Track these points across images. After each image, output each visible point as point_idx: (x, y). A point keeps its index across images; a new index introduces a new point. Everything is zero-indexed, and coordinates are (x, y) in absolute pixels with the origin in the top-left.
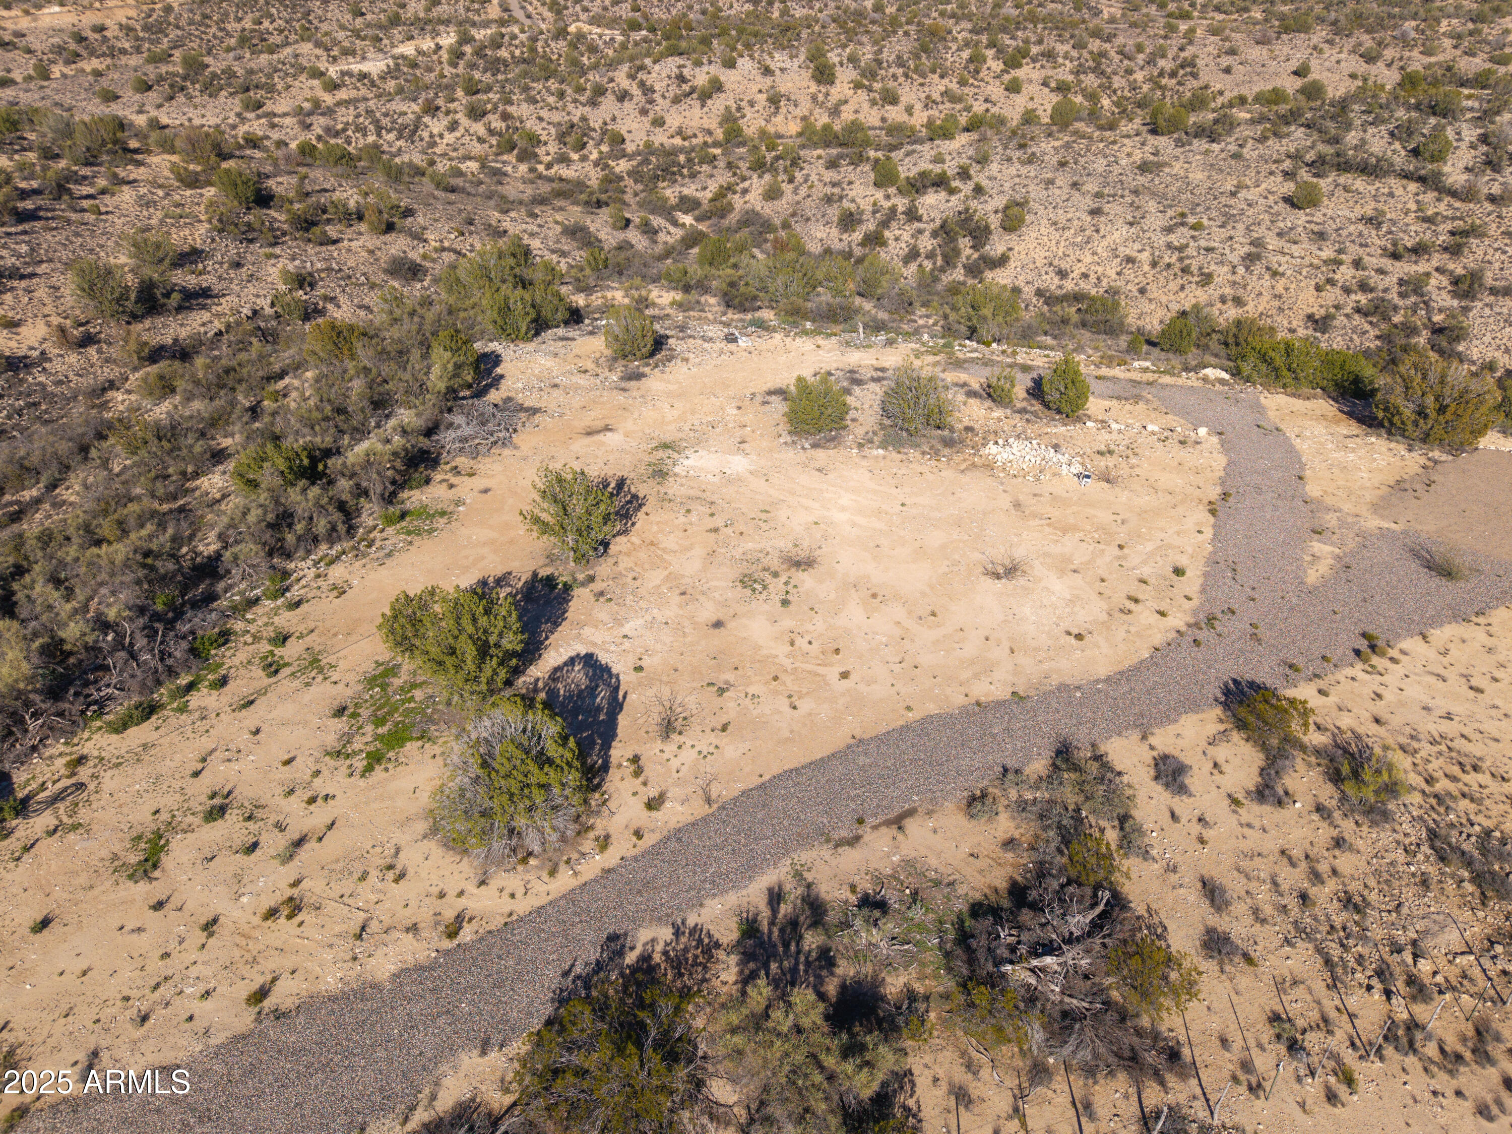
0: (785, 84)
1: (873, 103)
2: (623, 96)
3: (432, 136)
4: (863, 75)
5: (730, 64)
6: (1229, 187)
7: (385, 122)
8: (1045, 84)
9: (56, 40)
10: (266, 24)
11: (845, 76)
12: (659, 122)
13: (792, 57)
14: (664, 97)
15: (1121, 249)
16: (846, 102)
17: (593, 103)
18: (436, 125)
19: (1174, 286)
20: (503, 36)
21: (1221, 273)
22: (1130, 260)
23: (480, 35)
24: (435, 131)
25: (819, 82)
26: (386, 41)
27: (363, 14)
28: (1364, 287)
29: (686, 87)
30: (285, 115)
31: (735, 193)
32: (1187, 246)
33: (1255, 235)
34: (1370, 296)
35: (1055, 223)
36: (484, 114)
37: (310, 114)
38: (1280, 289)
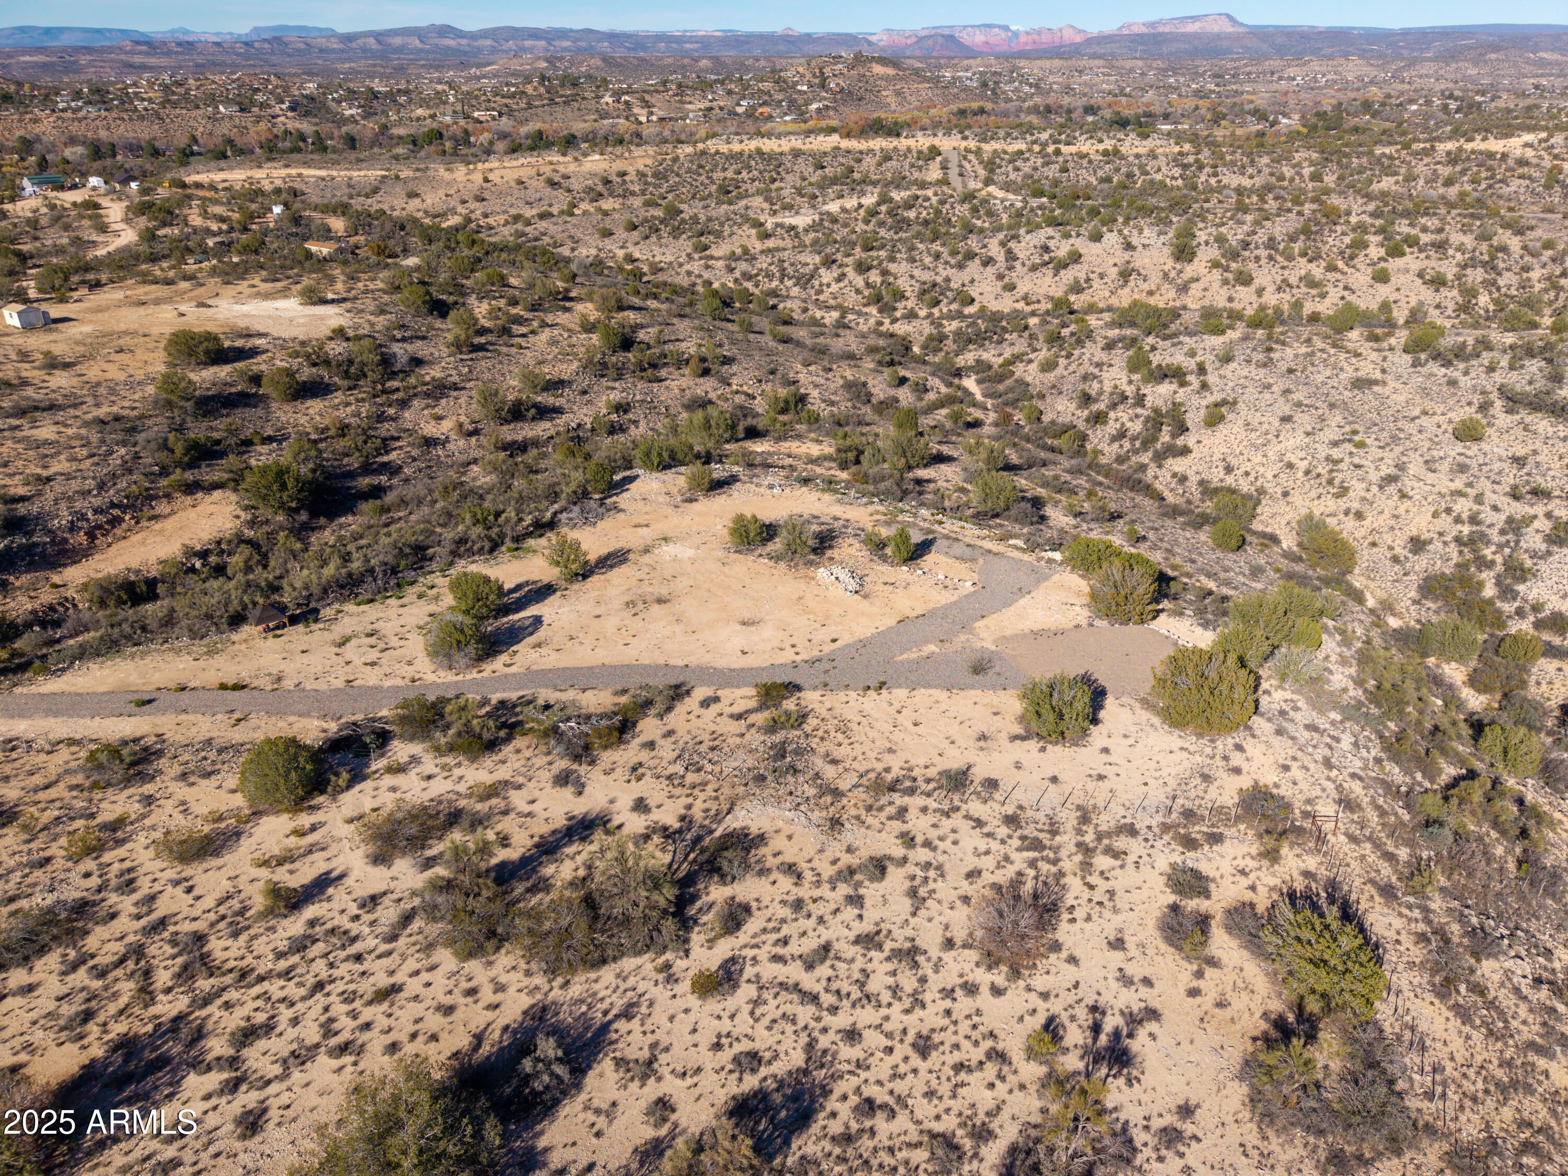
0: (1141, 260)
1: (1225, 282)
2: (988, 262)
3: (821, 285)
4: (1225, 255)
5: (1097, 237)
6: (1416, 412)
7: (790, 271)
9: (590, 182)
10: (744, 174)
11: (1207, 254)
12: (1010, 287)
13: (1160, 234)
14: (1023, 265)
15: (1288, 455)
16: (1198, 280)
17: (960, 266)
18: (827, 276)
19: (1314, 494)
20: (917, 198)
21: (1357, 488)
22: (1290, 466)
25: (1178, 259)
26: (819, 199)
27: (823, 167)
28: (1474, 520)
29: (1046, 257)
30: (719, 258)
31: (1022, 361)
32: (1342, 460)
33: (1405, 459)
34: (1475, 528)
35: (1248, 425)
36: (869, 269)
37: (739, 259)
38: (1401, 510)
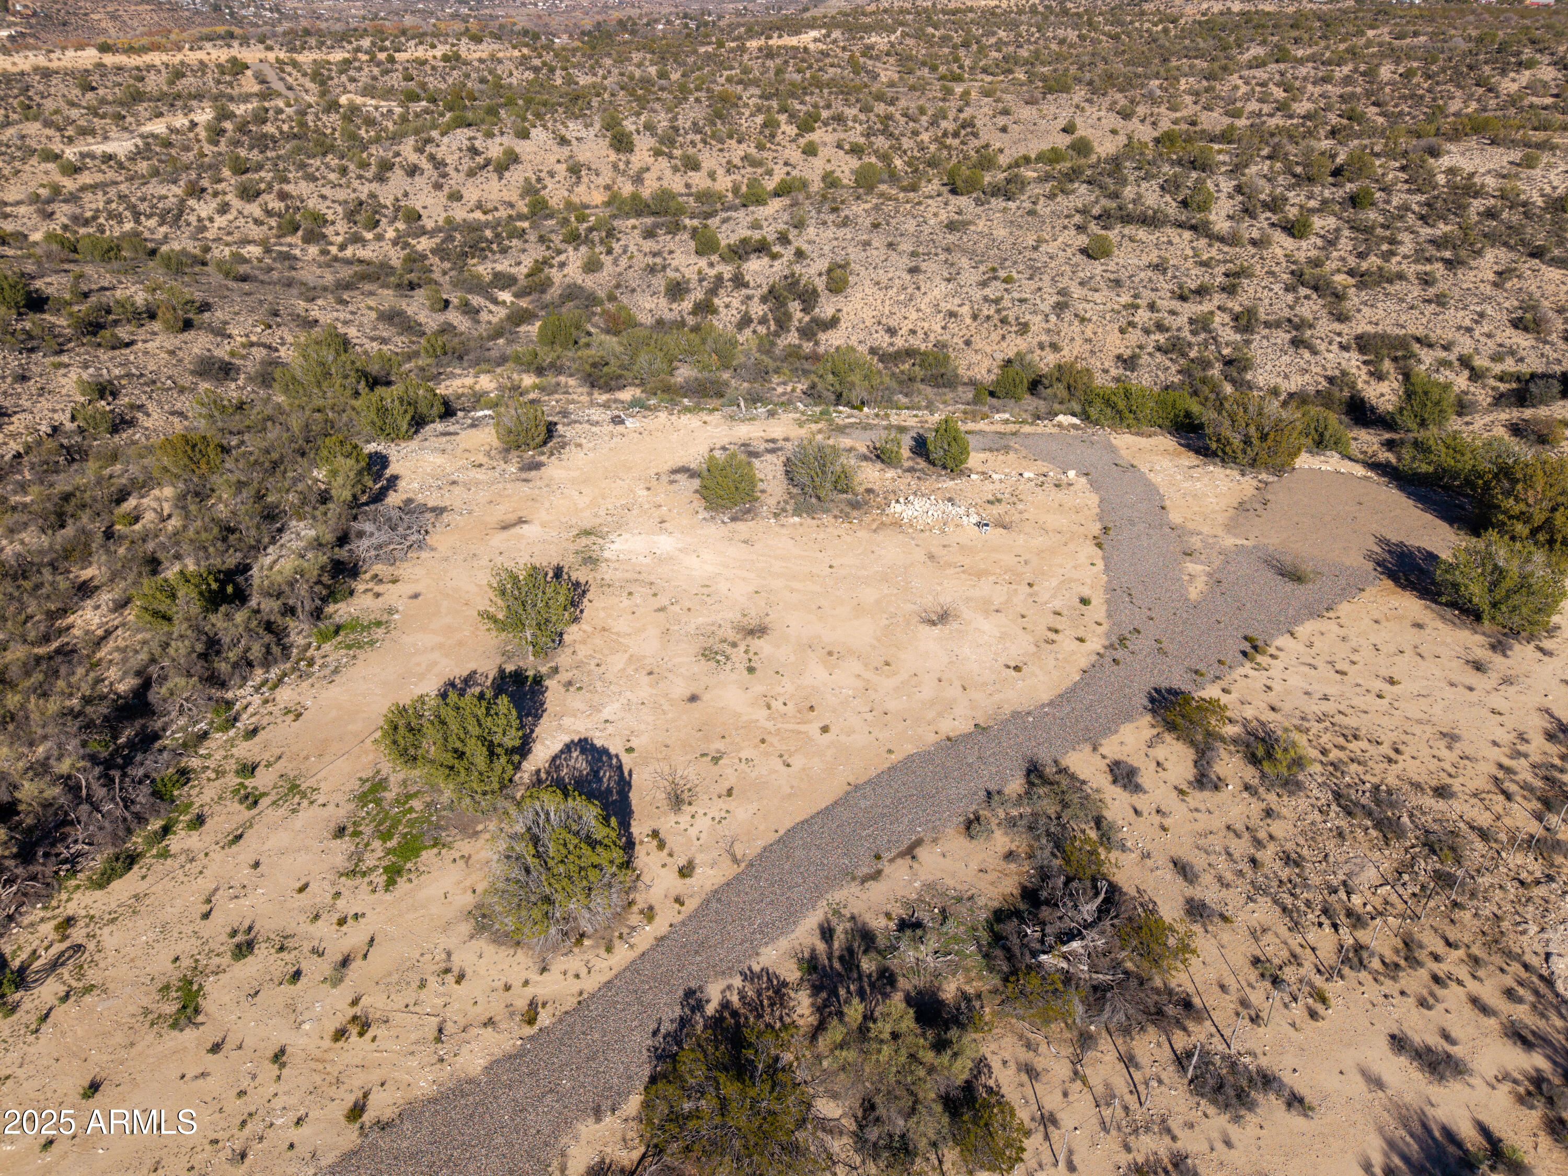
0: (584, 154)
1: (675, 169)
3: (200, 220)
4: (661, 142)
5: (524, 135)
6: (1031, 242)
7: (143, 207)
8: (839, 146)
11: (644, 144)
12: (456, 196)
13: (586, 126)
14: (457, 170)
15: (943, 304)
16: (648, 169)
17: (381, 178)
18: (204, 208)
19: (995, 336)
20: (267, 110)
21: (1036, 321)
22: (952, 314)
23: (240, 110)
24: (204, 214)
25: (618, 150)
26: (129, 119)
27: (93, 89)
28: (1160, 327)
29: (480, 160)
30: (18, 203)
31: (551, 266)
33: (1060, 285)
34: (1167, 335)
35: (878, 283)
36: (258, 194)
37: (49, 201)
38: (1089, 333)
